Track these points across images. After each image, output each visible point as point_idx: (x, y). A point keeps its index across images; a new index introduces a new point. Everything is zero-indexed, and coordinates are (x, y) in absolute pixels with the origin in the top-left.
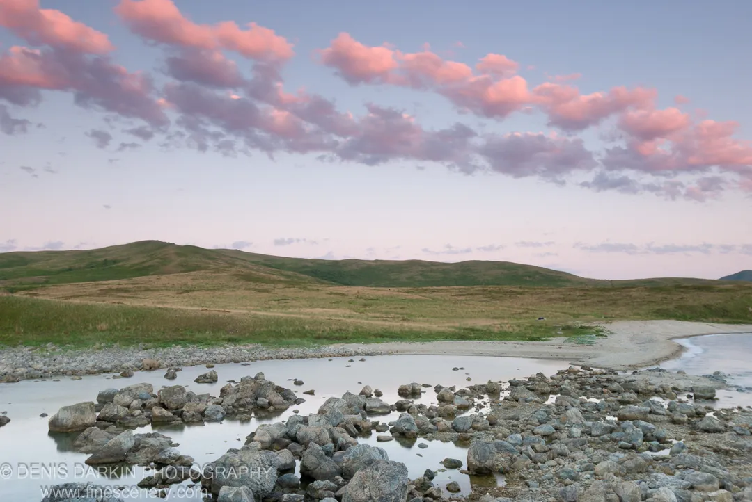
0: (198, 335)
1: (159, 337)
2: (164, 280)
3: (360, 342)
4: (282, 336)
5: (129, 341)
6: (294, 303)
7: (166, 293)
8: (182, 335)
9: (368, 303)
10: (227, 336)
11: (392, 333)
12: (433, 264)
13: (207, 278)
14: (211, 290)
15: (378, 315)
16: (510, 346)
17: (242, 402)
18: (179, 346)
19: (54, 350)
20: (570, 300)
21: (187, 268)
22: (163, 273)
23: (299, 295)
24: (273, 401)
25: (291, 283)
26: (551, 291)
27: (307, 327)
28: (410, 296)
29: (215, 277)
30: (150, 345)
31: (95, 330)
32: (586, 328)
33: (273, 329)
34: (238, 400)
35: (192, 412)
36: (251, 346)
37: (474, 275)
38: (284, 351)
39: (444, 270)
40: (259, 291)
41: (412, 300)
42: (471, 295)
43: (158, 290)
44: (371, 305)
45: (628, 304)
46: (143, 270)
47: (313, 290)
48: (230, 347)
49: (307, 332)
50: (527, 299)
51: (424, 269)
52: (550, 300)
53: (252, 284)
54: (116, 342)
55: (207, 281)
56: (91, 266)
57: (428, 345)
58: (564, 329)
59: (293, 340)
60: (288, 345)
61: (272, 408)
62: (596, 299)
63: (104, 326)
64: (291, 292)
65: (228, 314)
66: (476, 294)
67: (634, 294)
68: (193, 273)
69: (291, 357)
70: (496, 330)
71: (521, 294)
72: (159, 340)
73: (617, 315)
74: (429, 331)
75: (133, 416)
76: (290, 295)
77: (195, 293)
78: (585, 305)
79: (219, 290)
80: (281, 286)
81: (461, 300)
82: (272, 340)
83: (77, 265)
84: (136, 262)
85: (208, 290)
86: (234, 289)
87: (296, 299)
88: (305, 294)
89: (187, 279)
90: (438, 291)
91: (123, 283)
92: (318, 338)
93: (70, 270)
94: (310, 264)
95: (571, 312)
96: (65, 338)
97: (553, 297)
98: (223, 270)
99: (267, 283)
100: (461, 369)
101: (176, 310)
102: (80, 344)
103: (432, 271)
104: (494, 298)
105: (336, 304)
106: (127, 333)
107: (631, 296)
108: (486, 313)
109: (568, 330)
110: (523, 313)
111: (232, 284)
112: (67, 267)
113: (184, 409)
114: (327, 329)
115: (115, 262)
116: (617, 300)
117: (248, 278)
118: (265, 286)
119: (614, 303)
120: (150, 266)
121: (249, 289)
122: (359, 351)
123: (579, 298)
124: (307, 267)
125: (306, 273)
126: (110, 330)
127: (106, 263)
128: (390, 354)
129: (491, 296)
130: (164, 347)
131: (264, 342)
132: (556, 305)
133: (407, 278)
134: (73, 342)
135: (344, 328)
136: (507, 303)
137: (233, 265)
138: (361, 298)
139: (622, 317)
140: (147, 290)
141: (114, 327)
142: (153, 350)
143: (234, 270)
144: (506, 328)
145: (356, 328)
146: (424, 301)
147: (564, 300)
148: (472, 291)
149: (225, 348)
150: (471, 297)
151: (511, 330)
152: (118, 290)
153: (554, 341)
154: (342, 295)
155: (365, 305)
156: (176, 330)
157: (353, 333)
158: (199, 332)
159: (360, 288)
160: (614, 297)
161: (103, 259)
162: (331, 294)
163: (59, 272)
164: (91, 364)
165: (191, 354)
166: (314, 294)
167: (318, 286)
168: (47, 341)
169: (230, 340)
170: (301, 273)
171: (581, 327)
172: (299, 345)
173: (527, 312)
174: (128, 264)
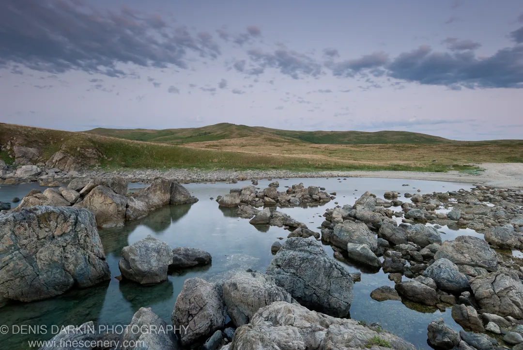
0: (258, 165)
1: (240, 166)
2: (233, 141)
3: (339, 170)
4: (298, 166)
5: (228, 167)
6: (294, 152)
7: (234, 147)
8: (251, 165)
9: (331, 153)
10: (272, 166)
11: (354, 166)
12: (362, 133)
13: (252, 140)
14: (254, 146)
15: (339, 158)
16: (426, 174)
17: (305, 197)
18: (250, 170)
19: (197, 170)
20: (448, 152)
21: (242, 136)
22: (232, 138)
23: (296, 148)
24: (322, 197)
25: (291, 143)
26: (435, 146)
27: (310, 162)
28: (353, 149)
29: (255, 140)
30: (237, 169)
31: (212, 162)
32: (468, 166)
33: (293, 163)
34: (303, 196)
35: (284, 200)
36: (284, 171)
37: (385, 138)
38: (301, 174)
39: (368, 136)
40: (277, 146)
41: (355, 151)
42: (388, 148)
43: (230, 146)
44: (333, 153)
45: (487, 154)
46: (223, 137)
47: (302, 146)
48: (274, 171)
49: (310, 165)
50: (421, 150)
51: (357, 136)
52: (436, 151)
53: (273, 143)
54: (222, 167)
55: (252, 141)
56: (200, 135)
57: (376, 173)
58: (454, 166)
59: (305, 169)
60: (302, 171)
61: (322, 200)
62: (465, 151)
63: (216, 160)
64: (292, 147)
65: (271, 156)
66: (390, 148)
67: (491, 148)
68: (245, 138)
69: (306, 177)
70: (413, 166)
71: (417, 148)
72: (241, 167)
73: (481, 160)
74: (374, 166)
75: (255, 201)
76: (292, 148)
77: (248, 147)
78: (459, 154)
79: (258, 145)
80: (286, 144)
81: (383, 151)
82: (294, 168)
83: (194, 135)
84: (219, 133)
85: (253, 145)
86: (264, 145)
87: (295, 150)
88: (299, 148)
89: (243, 140)
90: (368, 146)
91: (215, 142)
92: (317, 168)
93: (191, 137)
94: (298, 134)
95: (451, 158)
96: (200, 165)
97: (437, 149)
98: (259, 137)
99: (279, 142)
100: (407, 185)
101: (247, 154)
102: (208, 168)
103: (361, 137)
104: (402, 150)
105: (315, 152)
106: (226, 164)
107: (488, 149)
108: (398, 158)
109: (456, 167)
110: (421, 158)
111: (263, 143)
112: (190, 136)
113: (279, 199)
114: (320, 164)
115: (210, 133)
116: (479, 151)
117: (271, 140)
118: (279, 144)
119: (478, 153)
120: (225, 135)
121: (272, 145)
122: (339, 175)
123: (454, 150)
124: (297, 135)
125: (296, 138)
126: (219, 162)
127: (205, 134)
128: (356, 177)
129: (400, 149)
130: (244, 171)
131: (290, 169)
132: (441, 154)
133: (348, 140)
134: (204, 167)
135: (329, 163)
136: (409, 153)
137: (262, 134)
138: (327, 150)
139: (485, 161)
140: (226, 145)
141: (220, 161)
142: (239, 172)
143: (263, 136)
144: (418, 165)
145: (335, 163)
146: (361, 151)
147: (445, 151)
148: (388, 146)
149: (272, 171)
150: (388, 150)
151: (421, 166)
152: (214, 146)
153: (451, 172)
154: (317, 148)
155: (330, 153)
156: (248, 163)
157: (334, 166)
158: (259, 164)
159: (326, 145)
160: (477, 150)
161: (204, 132)
162: (312, 147)
163: (186, 138)
164: (216, 177)
165: (258, 174)
166: (303, 148)
167: (304, 144)
168: (193, 167)
169: (274, 168)
170: (294, 138)
171: (464, 166)
172: (308, 171)
173: (423, 158)
174: (215, 134)
